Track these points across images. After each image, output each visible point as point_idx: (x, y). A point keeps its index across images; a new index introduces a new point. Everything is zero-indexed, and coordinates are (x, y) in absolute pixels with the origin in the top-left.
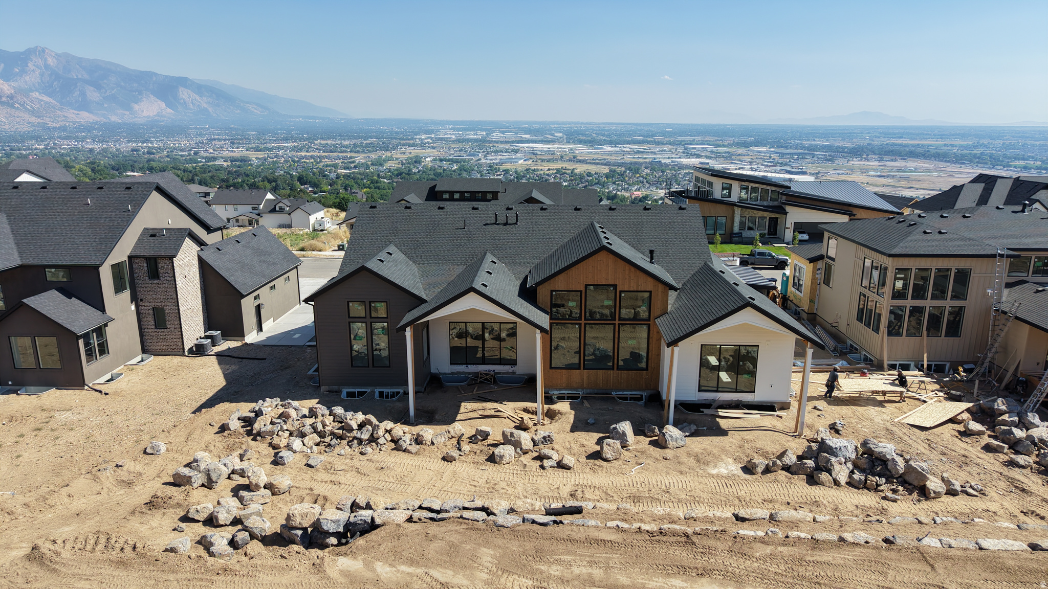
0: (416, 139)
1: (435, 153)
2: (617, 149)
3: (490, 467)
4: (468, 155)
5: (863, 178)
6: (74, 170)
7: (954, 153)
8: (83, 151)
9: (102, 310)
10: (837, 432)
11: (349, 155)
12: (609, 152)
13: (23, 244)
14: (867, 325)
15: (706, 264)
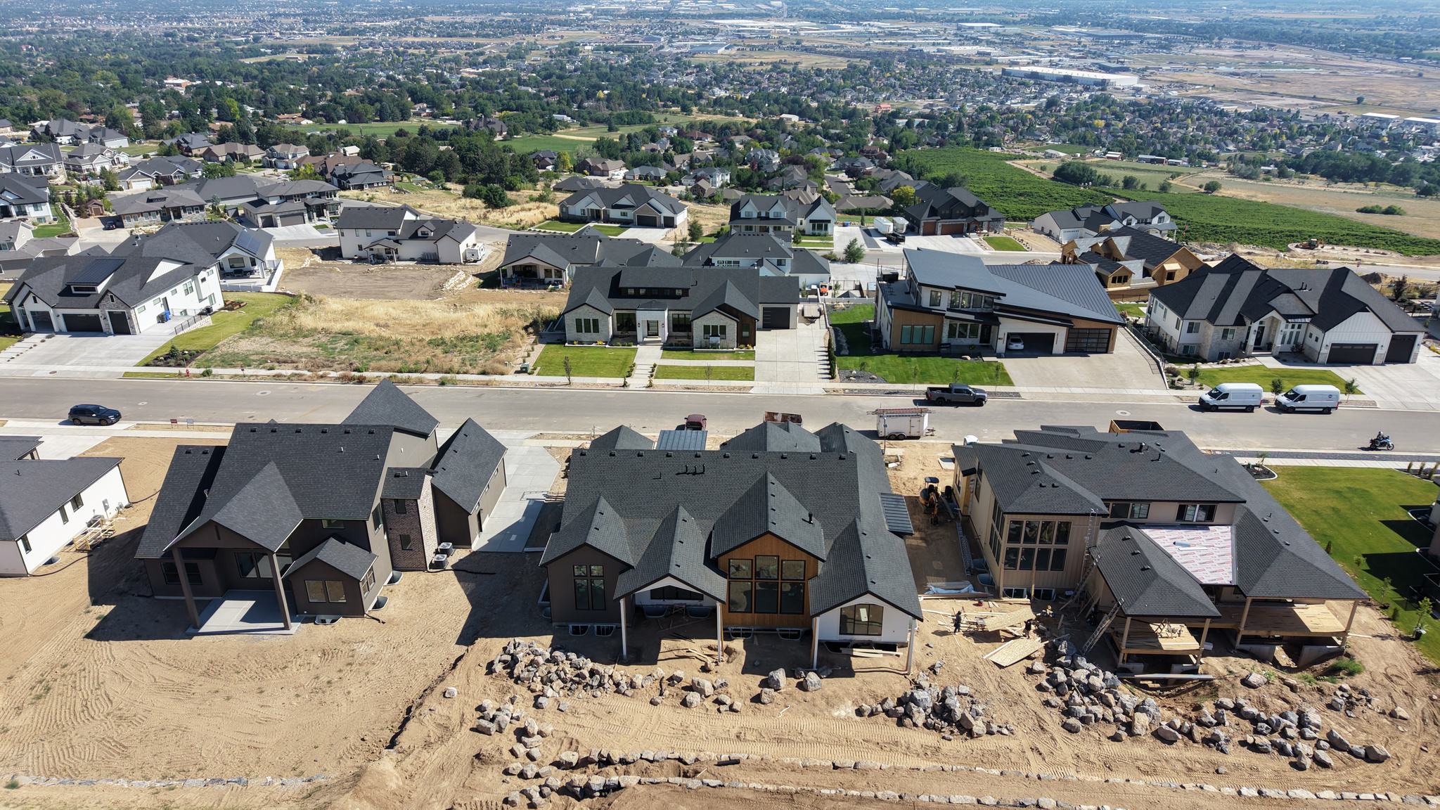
0: (570, 12)
1: (596, 35)
2: (861, 29)
3: (683, 710)
4: (645, 40)
5: (1209, 78)
6: (94, 77)
7: (1346, 35)
8: (96, 36)
9: (369, 550)
10: (935, 673)
11: (475, 41)
12: (849, 33)
13: (299, 496)
14: (994, 552)
15: (855, 521)
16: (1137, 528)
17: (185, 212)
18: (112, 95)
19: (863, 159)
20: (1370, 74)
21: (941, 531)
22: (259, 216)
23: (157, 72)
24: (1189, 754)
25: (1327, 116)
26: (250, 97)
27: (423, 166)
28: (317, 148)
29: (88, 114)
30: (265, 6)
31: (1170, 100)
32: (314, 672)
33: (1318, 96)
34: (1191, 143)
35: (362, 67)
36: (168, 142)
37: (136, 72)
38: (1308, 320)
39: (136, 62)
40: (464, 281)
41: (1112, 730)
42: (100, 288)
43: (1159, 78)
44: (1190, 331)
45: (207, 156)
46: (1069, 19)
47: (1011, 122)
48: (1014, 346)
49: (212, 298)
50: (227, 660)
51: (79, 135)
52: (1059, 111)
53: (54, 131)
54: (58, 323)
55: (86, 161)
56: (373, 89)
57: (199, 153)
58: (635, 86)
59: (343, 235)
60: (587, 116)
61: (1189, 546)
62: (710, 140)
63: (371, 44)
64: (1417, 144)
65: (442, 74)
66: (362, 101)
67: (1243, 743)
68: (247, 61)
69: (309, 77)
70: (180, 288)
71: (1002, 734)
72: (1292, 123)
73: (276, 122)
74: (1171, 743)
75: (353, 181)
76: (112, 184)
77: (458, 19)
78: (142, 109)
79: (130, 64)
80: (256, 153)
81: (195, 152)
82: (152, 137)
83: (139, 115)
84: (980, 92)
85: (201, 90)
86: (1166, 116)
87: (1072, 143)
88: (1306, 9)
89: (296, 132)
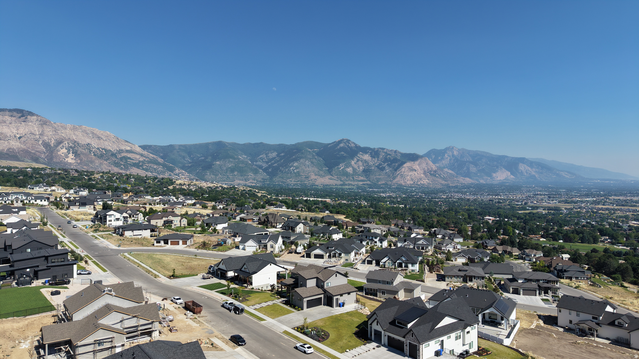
6: (459, 214)
8: (464, 200)
17: (474, 279)
18: (463, 221)
22: (511, 287)
23: (483, 214)
26: (518, 226)
27: (608, 270)
28: (547, 253)
29: (452, 227)
30: (532, 191)
35: (574, 217)
36: (478, 242)
37: (475, 213)
39: (476, 210)
42: (409, 326)
45: (494, 250)
49: (471, 345)
51: (445, 235)
53: (437, 233)
54: (384, 340)
55: (444, 246)
56: (579, 227)
57: (490, 248)
59: (560, 311)
63: (580, 208)
65: (618, 223)
66: (573, 232)
68: (520, 212)
69: (547, 220)
70: (453, 335)
73: (528, 238)
75: (566, 274)
76: (449, 258)
77: (629, 198)
78: (472, 228)
79: (473, 210)
80: (516, 252)
81: (489, 248)
82: (473, 239)
83: (471, 230)
85: (498, 222)
89: (538, 244)
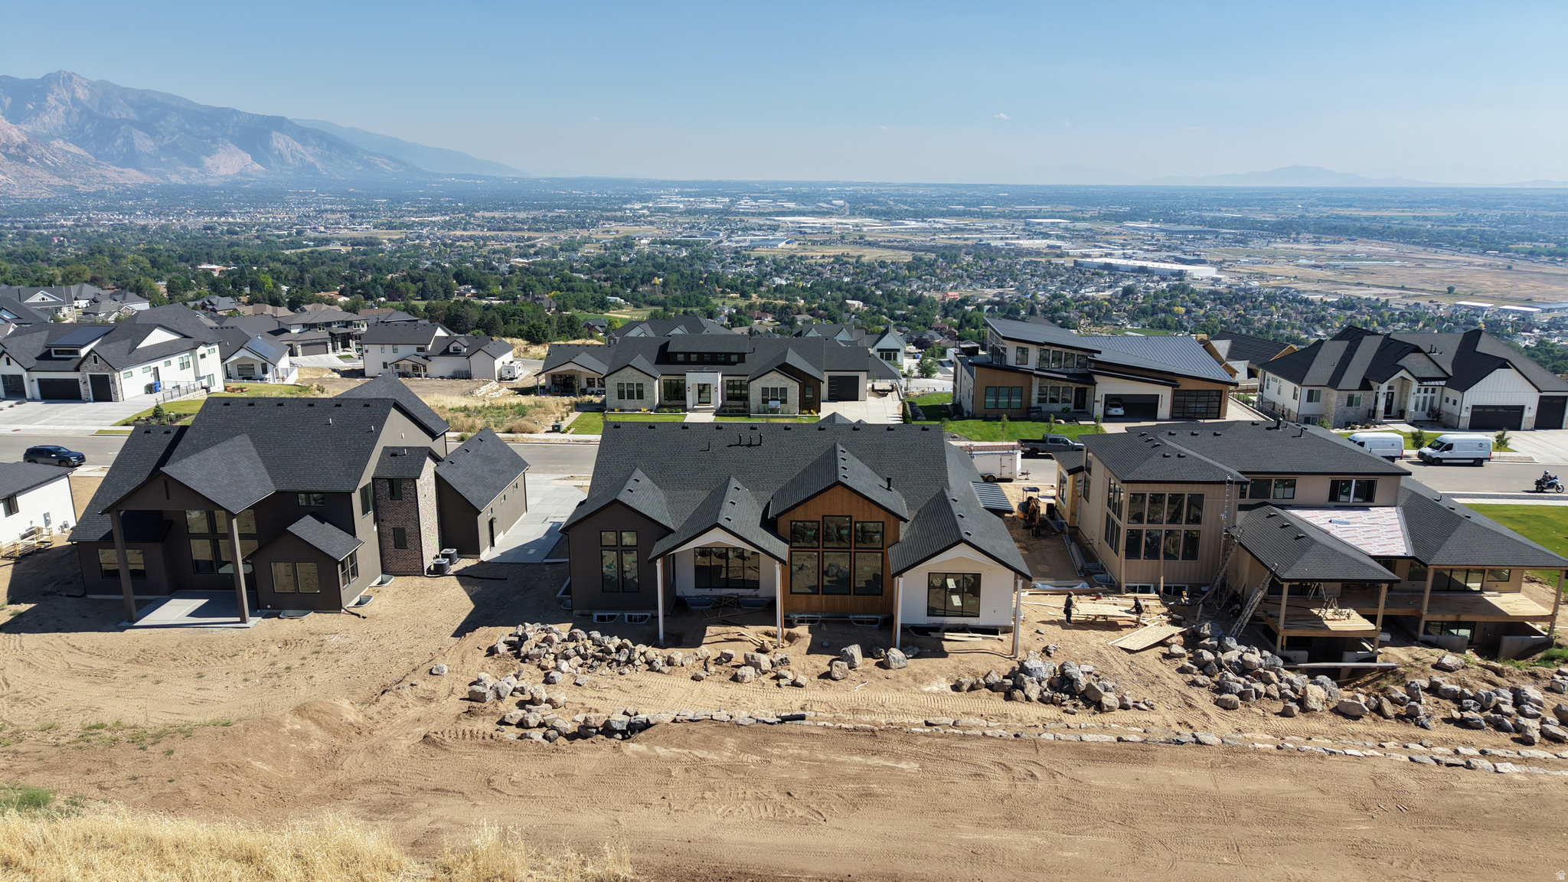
0: (626, 209)
1: (653, 230)
2: (926, 225)
3: (733, 686)
4: (702, 235)
5: (1290, 270)
6: (124, 261)
7: (1428, 231)
8: (132, 229)
9: (353, 533)
10: (1048, 654)
11: (526, 235)
12: (913, 229)
13: (273, 468)
14: (1111, 546)
15: (943, 491)
16: (1283, 509)
19: (932, 333)
20: (1458, 267)
21: (1045, 542)
23: (192, 259)
24: (1381, 729)
25: (1419, 304)
29: (111, 285)
30: (311, 203)
31: (1251, 289)
32: (270, 659)
33: (1406, 286)
34: (1278, 328)
35: (407, 256)
36: (192, 303)
37: (169, 257)
38: (1443, 383)
39: (171, 250)
40: (497, 390)
41: (1279, 707)
42: (83, 352)
43: (1237, 270)
44: (1310, 399)
46: (1140, 216)
47: (1086, 309)
48: (1113, 411)
49: (211, 378)
50: (162, 649)
51: (98, 299)
52: (1137, 299)
54: (31, 388)
56: (417, 273)
57: (225, 314)
58: (692, 275)
59: (366, 352)
60: (641, 299)
61: (1348, 523)
62: (770, 319)
63: (419, 237)
64: (1517, 331)
65: (490, 263)
66: (404, 283)
67: (1449, 720)
68: (287, 252)
69: (351, 263)
70: (175, 360)
71: (1139, 708)
72: (1382, 310)
74: (1356, 718)
77: (510, 215)
78: (170, 285)
79: (163, 252)
81: (220, 313)
82: (177, 302)
83: (166, 289)
84: (1052, 282)
85: (236, 273)
86: (1248, 304)
87: (1152, 328)
88: (1384, 208)
